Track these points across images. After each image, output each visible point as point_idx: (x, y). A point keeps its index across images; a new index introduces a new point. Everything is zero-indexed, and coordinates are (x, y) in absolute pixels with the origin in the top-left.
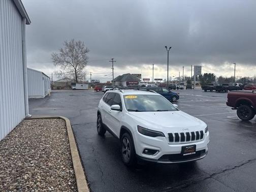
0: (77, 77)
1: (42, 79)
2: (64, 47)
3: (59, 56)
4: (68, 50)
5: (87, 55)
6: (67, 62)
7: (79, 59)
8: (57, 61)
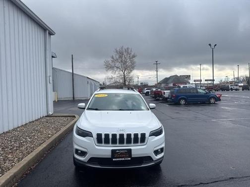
0: (125, 81)
1: (87, 83)
2: (114, 54)
3: (110, 62)
4: (117, 56)
5: (135, 59)
6: (117, 68)
7: (127, 64)
8: (109, 67)
